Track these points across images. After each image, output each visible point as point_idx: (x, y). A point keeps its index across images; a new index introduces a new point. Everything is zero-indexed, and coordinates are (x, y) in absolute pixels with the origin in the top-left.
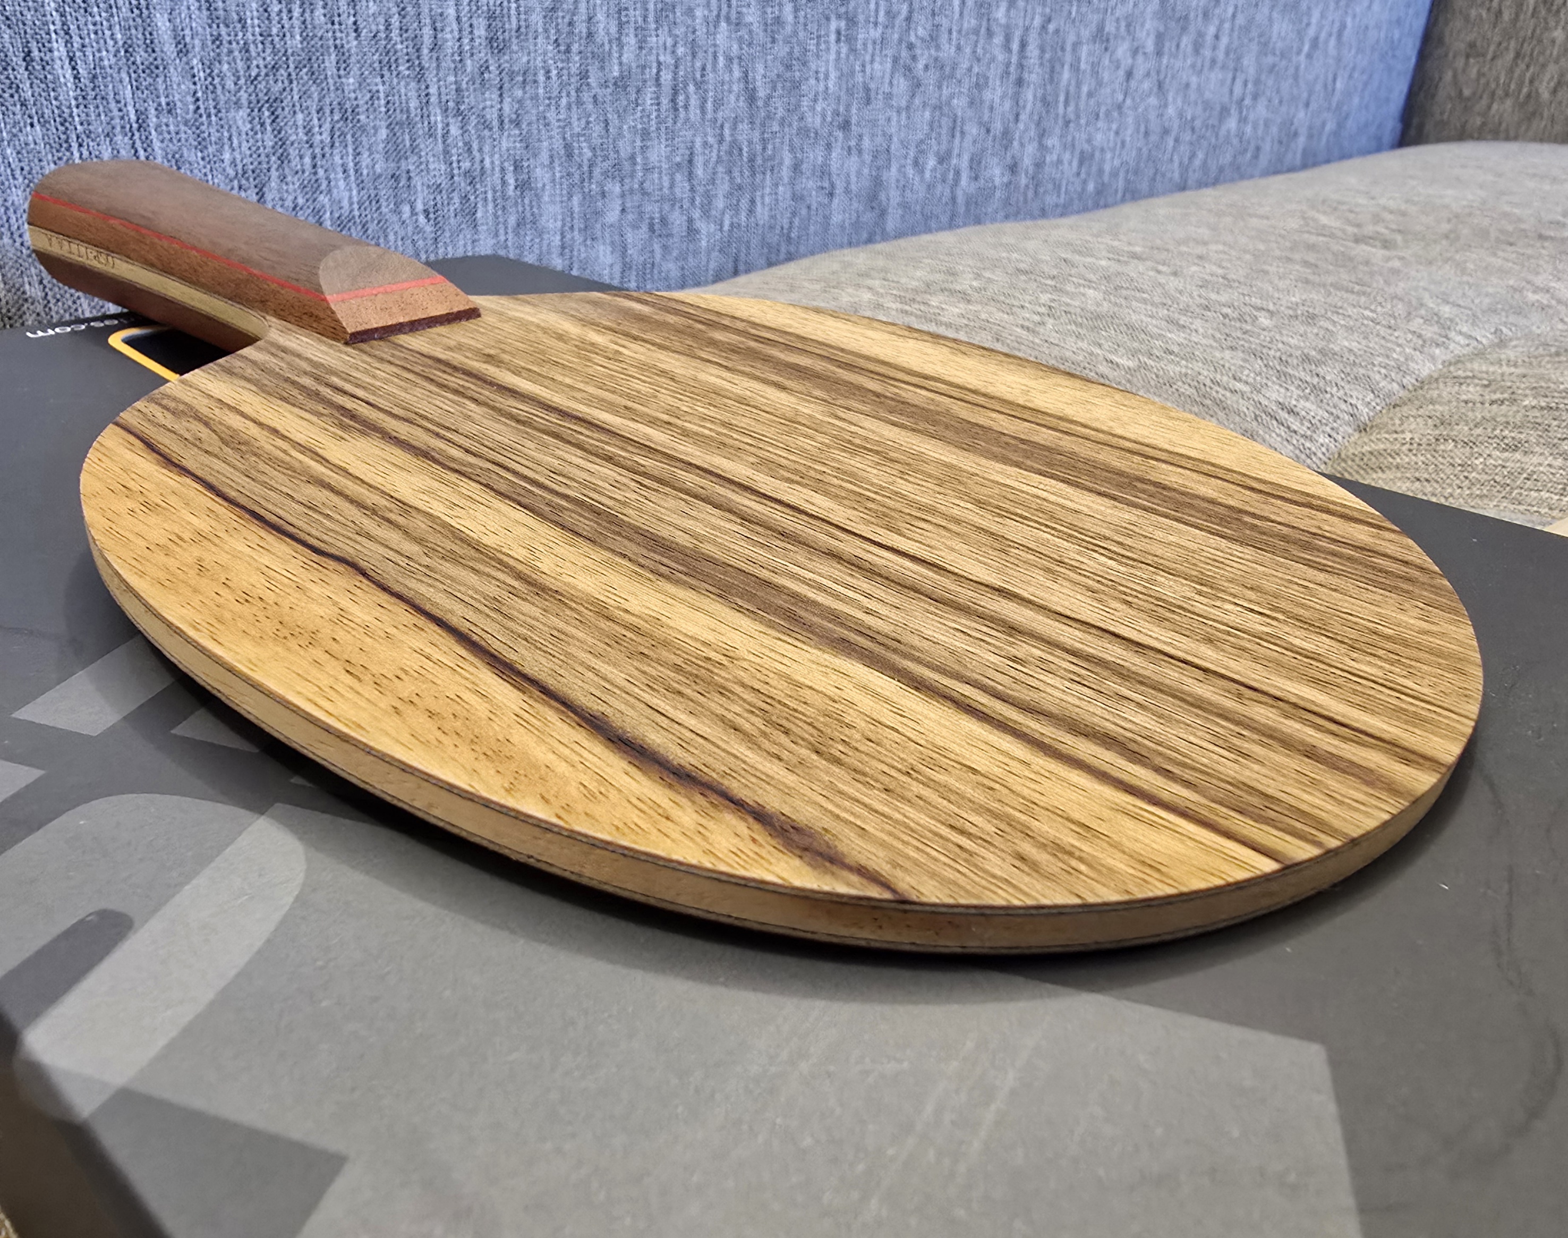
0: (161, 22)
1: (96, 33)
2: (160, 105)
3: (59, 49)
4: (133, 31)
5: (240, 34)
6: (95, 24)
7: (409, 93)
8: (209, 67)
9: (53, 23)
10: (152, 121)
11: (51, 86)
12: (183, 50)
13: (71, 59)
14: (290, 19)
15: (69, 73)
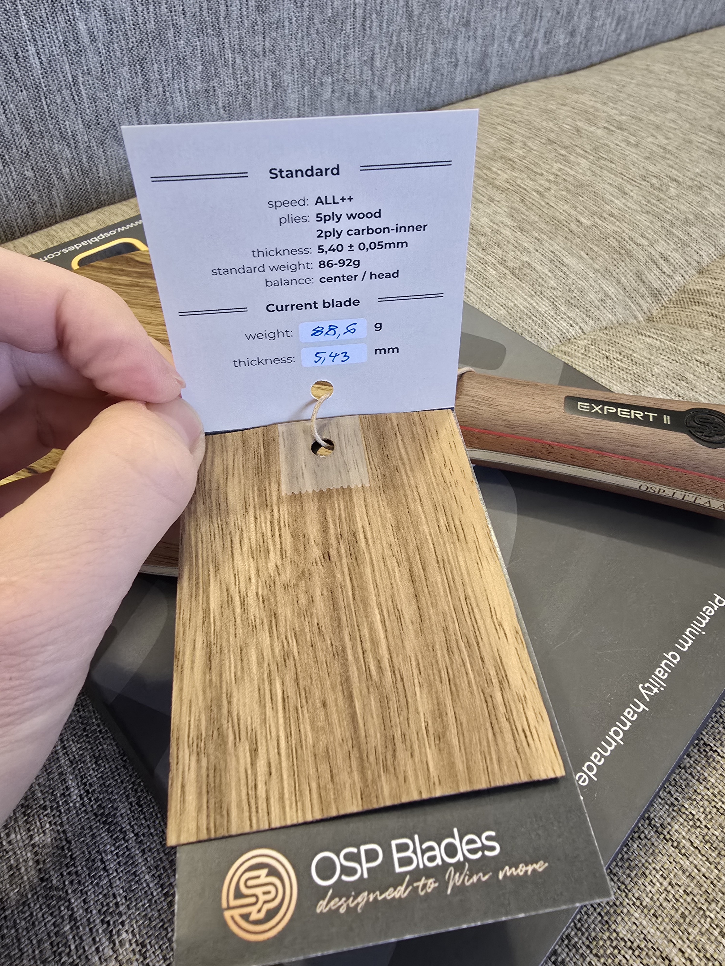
0: (81, 26)
1: (49, 38)
2: (84, 71)
3: (32, 49)
4: (68, 34)
5: (123, 26)
6: (48, 33)
7: (213, 43)
8: (107, 45)
9: (28, 36)
10: (81, 80)
11: (28, 69)
12: (93, 40)
13: (38, 54)
14: (148, 13)
15: (37, 61)
